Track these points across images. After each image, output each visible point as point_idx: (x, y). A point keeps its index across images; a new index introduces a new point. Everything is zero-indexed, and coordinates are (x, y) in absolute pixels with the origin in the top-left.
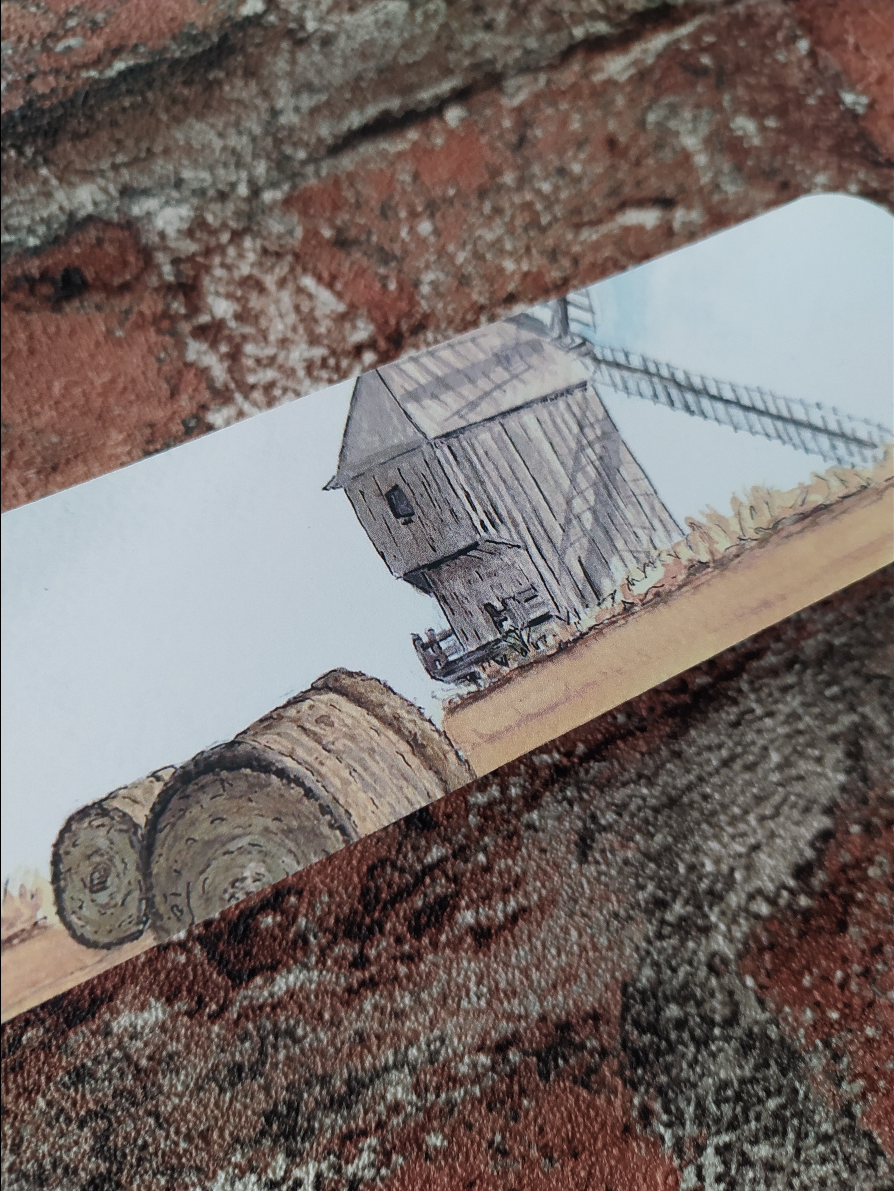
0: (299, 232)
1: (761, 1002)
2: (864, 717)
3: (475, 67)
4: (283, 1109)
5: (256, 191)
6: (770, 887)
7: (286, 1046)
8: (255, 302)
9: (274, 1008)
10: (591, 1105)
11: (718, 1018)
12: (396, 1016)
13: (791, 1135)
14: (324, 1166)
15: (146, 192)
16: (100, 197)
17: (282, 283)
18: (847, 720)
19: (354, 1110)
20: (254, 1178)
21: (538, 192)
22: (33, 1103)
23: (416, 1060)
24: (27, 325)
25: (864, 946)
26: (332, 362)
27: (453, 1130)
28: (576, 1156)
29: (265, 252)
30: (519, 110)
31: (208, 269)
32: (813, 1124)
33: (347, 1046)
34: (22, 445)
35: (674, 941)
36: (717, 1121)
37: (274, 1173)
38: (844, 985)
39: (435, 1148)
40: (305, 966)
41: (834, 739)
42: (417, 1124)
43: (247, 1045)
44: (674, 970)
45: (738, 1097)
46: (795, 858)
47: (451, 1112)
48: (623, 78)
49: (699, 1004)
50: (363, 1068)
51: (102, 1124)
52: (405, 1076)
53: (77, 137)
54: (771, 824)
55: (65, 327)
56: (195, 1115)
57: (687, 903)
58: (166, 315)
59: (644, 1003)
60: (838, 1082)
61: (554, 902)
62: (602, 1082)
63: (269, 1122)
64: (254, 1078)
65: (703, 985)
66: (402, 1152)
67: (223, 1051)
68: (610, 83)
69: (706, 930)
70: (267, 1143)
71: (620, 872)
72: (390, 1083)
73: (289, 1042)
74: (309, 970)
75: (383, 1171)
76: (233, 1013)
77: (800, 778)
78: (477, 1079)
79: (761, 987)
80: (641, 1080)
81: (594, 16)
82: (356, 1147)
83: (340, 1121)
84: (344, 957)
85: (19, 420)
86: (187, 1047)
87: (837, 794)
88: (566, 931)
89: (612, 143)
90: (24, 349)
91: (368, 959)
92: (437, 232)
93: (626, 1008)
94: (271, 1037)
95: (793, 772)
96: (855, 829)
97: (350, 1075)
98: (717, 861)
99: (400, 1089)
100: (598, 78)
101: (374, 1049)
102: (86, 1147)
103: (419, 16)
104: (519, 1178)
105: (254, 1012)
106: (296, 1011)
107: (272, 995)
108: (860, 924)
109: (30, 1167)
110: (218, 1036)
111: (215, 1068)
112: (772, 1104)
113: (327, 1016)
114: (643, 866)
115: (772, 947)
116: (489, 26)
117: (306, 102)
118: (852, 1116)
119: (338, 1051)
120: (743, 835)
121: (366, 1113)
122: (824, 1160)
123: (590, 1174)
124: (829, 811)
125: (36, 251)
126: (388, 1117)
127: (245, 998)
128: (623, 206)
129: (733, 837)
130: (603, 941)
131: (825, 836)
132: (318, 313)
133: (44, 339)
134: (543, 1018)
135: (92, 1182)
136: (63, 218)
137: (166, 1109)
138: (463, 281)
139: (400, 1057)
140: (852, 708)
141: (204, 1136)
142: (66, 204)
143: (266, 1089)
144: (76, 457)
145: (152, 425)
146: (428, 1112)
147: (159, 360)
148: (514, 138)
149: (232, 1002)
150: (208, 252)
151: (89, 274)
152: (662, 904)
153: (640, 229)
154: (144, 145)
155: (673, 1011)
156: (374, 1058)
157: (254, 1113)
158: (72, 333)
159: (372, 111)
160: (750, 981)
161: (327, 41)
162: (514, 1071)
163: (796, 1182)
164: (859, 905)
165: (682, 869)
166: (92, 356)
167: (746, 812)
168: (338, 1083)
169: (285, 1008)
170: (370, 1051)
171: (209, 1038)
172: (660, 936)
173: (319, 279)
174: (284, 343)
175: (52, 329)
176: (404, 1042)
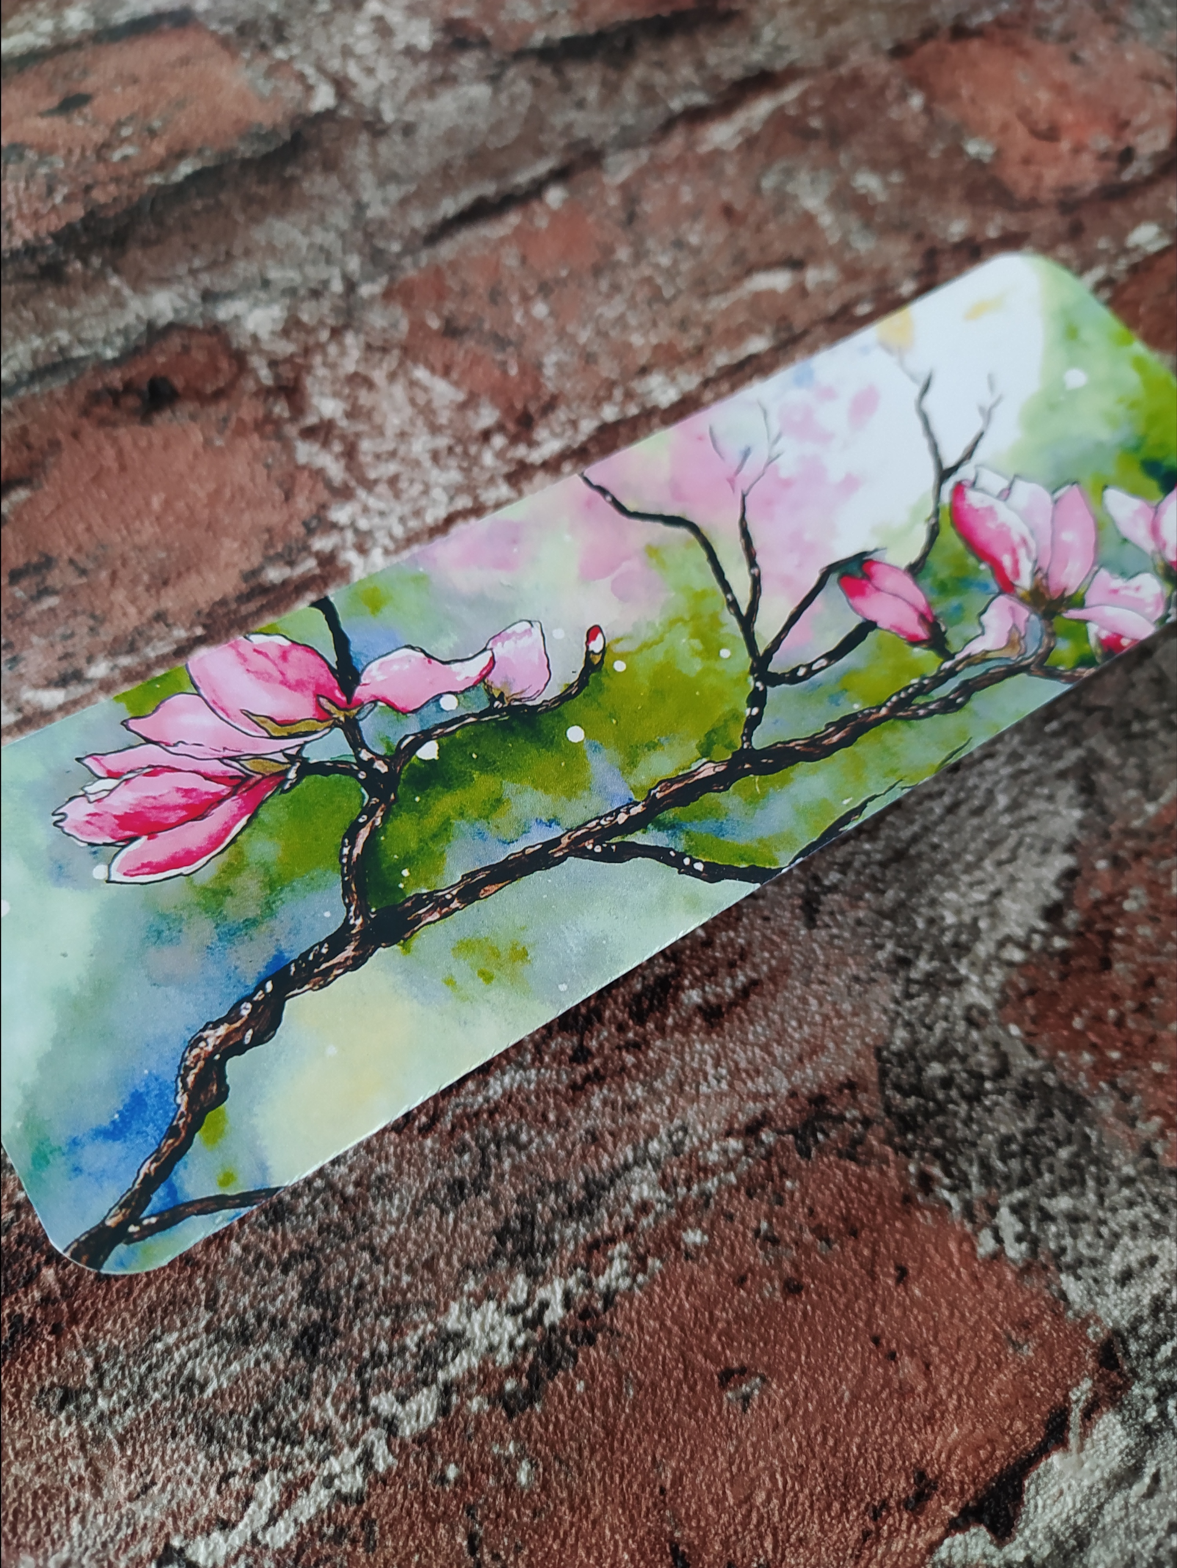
0: (404, 325)
1: (1032, 1051)
2: (1091, 751)
3: (572, 146)
4: (515, 1224)
5: (351, 286)
6: (1019, 932)
7: (510, 1155)
8: (365, 398)
9: (491, 1114)
10: (862, 1178)
11: (986, 1071)
12: (630, 1109)
13: (1091, 1183)
14: (572, 1282)
15: (230, 295)
16: (180, 303)
17: (392, 377)
18: (1073, 756)
19: (597, 1216)
20: (492, 1305)
21: (657, 266)
22: (226, 1250)
23: (659, 1154)
24: (115, 441)
25: (1134, 981)
26: (459, 449)
27: (712, 1224)
28: (854, 1233)
29: (369, 347)
30: (624, 187)
31: (309, 369)
32: (1112, 1168)
33: (578, 1147)
34: (124, 564)
35: (924, 999)
36: (1007, 1178)
37: (515, 1296)
38: (1120, 1023)
39: (695, 1245)
40: (521, 1066)
41: (1062, 775)
42: (670, 1223)
43: (466, 1157)
44: (930, 1028)
45: (1025, 1151)
46: (1041, 900)
47: (707, 1204)
48: (732, 146)
49: (963, 1059)
50: (601, 1169)
51: (308, 1266)
52: (649, 1172)
53: (146, 243)
54: (1009, 869)
55: (157, 439)
56: (415, 1242)
57: (931, 958)
58: (268, 418)
59: (902, 1065)
60: (1132, 1122)
61: (787, 972)
62: (870, 1152)
63: (502, 1241)
64: (478, 1194)
65: (964, 1040)
66: (659, 1254)
67: (439, 1167)
68: (718, 153)
69: (959, 983)
70: (503, 1264)
71: (854, 933)
72: (633, 1182)
73: (513, 1149)
74: (525, 1069)
75: (640, 1278)
76: (447, 1123)
77: (1032, 819)
78: (731, 1166)
79: (1029, 1034)
80: (913, 1146)
81: (688, 87)
82: (605, 1255)
83: (582, 1230)
84: (563, 1051)
85: (119, 539)
86: (398, 1167)
87: (1074, 830)
88: (804, 1000)
89: (728, 212)
90: (115, 466)
91: (589, 1051)
92: (552, 313)
93: (883, 1073)
94: (493, 1147)
95: (1024, 813)
96: (1102, 864)
97: (587, 1178)
98: (958, 912)
99: (645, 1186)
100: (704, 149)
101: (610, 1146)
102: (294, 1294)
103: (504, 99)
104: (795, 1265)
105: (469, 1120)
106: (517, 1115)
107: (487, 1100)
108: (1125, 959)
109: (231, 1324)
110: (432, 1150)
111: (433, 1187)
112: (1064, 1153)
113: (552, 1117)
114: (878, 925)
115: (1032, 992)
116: (581, 104)
117: (394, 192)
118: (1153, 1155)
119: (569, 1154)
120: (981, 882)
121: (611, 1217)
122: (1131, 1204)
123: (875, 1252)
124: (1070, 848)
125: (116, 363)
126: (637, 1218)
127: (457, 1106)
128: (750, 270)
129: (971, 885)
130: (847, 1007)
131: (1070, 875)
132: (436, 404)
133: (135, 455)
134: (793, 1094)
135: (304, 1332)
136: (142, 328)
137: (382, 1239)
138: (589, 359)
139: (640, 1153)
140: (1076, 743)
141: (430, 1265)
142: (142, 313)
143: (494, 1203)
144: (188, 569)
145: (269, 530)
146: (681, 1207)
147: (268, 466)
148: (622, 215)
149: (443, 1112)
150: (307, 351)
151: (178, 382)
152: (905, 963)
153: (771, 293)
154: (223, 248)
155: (936, 1069)
156: (611, 1156)
157: (483, 1233)
158: (166, 446)
159: (466, 198)
160: (1014, 1030)
161: (408, 130)
162: (770, 1153)
163: (1104, 1231)
164: (1121, 939)
165: (921, 924)
166: (192, 468)
167: (981, 859)
168: (575, 1188)
169: (503, 1113)
170: (605, 1150)
171: (422, 1154)
172: (909, 996)
173: (433, 370)
174: (403, 435)
175: (143, 443)
176: (642, 1136)
